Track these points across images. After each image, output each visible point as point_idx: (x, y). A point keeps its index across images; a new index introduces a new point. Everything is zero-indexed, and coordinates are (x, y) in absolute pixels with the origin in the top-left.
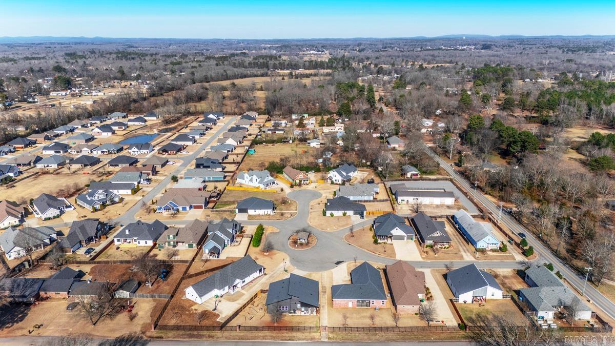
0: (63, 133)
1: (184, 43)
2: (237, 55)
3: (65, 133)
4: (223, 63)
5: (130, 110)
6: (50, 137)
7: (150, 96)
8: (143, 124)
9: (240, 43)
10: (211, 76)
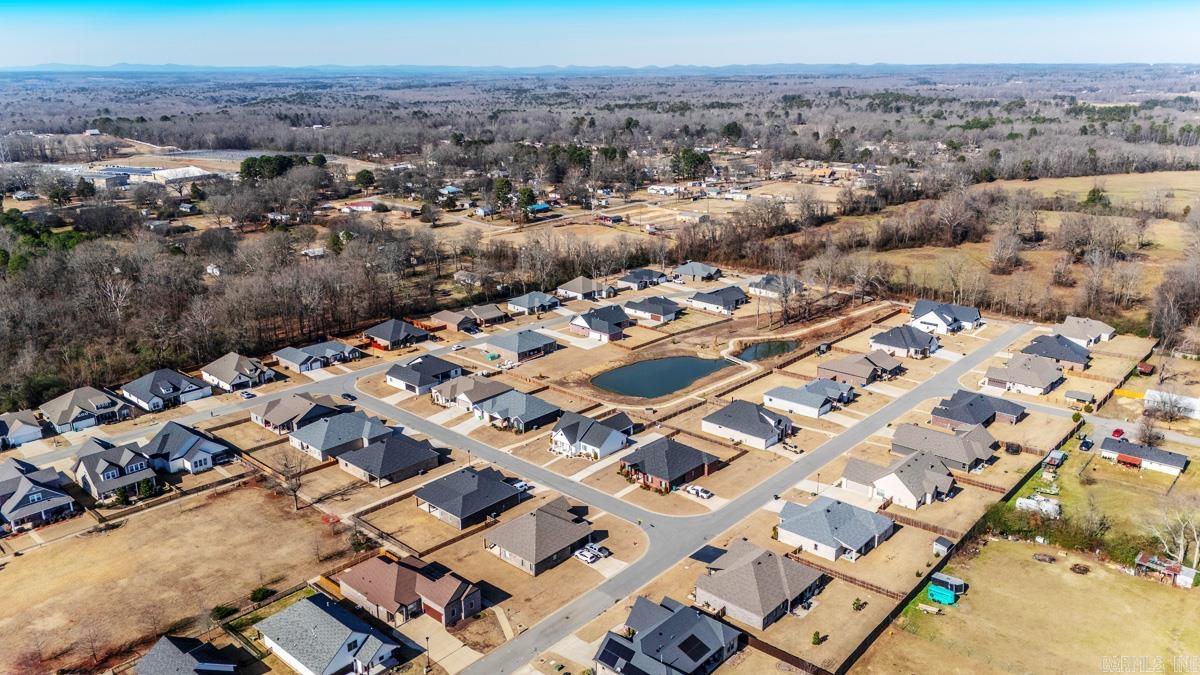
0: (522, 313)
1: (1046, 74)
2: (1164, 103)
3: (527, 313)
4: (1104, 125)
5: (743, 257)
6: (478, 321)
7: (844, 214)
8: (725, 312)
9: (1190, 73)
10: (1046, 161)
